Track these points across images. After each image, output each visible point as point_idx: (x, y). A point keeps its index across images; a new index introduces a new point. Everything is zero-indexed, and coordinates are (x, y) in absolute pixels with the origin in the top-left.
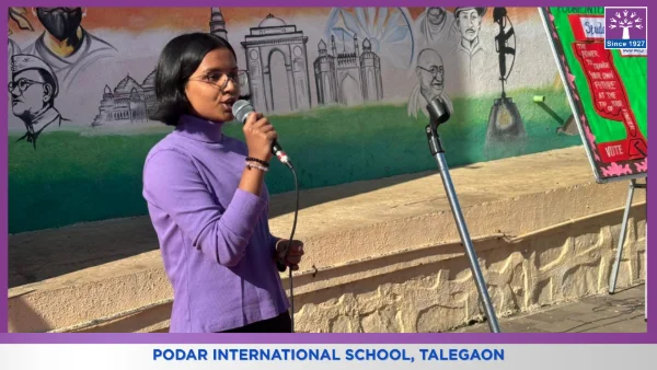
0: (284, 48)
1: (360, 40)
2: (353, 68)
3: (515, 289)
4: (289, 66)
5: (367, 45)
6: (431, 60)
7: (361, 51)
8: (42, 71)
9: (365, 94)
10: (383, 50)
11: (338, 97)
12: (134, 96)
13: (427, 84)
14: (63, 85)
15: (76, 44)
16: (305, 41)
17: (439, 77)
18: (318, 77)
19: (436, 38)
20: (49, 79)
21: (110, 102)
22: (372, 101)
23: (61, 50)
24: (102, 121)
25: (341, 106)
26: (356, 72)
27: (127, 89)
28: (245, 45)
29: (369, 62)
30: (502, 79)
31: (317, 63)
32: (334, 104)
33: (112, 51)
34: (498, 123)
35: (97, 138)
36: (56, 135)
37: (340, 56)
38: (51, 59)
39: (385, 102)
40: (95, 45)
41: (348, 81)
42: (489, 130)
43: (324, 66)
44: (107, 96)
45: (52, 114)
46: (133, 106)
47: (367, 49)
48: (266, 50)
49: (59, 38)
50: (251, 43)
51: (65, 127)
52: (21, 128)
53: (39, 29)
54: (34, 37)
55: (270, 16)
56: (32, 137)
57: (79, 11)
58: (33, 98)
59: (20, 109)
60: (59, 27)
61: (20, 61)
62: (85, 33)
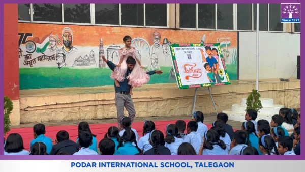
0: (116, 51)
6: (155, 56)
8: (63, 54)
10: (142, 53)
12: (81, 61)
13: (153, 62)
14: (67, 57)
15: (70, 49)
17: (157, 61)
19: (156, 51)
20: (64, 56)
21: (76, 62)
23: (67, 50)
24: (74, 66)
27: (80, 59)
28: (107, 51)
34: (173, 74)
35: (73, 69)
36: (64, 68)
38: (65, 51)
40: (74, 49)
42: (170, 75)
44: (76, 60)
45: (64, 63)
46: (81, 63)
48: (112, 52)
49: (67, 47)
50: (109, 50)
51: (67, 66)
52: (57, 66)
53: (63, 45)
54: (62, 47)
55: (114, 44)
56: (59, 68)
57: (71, 42)
58: (60, 60)
59: (58, 62)
60: (67, 45)
61: (58, 52)
62: (72, 46)
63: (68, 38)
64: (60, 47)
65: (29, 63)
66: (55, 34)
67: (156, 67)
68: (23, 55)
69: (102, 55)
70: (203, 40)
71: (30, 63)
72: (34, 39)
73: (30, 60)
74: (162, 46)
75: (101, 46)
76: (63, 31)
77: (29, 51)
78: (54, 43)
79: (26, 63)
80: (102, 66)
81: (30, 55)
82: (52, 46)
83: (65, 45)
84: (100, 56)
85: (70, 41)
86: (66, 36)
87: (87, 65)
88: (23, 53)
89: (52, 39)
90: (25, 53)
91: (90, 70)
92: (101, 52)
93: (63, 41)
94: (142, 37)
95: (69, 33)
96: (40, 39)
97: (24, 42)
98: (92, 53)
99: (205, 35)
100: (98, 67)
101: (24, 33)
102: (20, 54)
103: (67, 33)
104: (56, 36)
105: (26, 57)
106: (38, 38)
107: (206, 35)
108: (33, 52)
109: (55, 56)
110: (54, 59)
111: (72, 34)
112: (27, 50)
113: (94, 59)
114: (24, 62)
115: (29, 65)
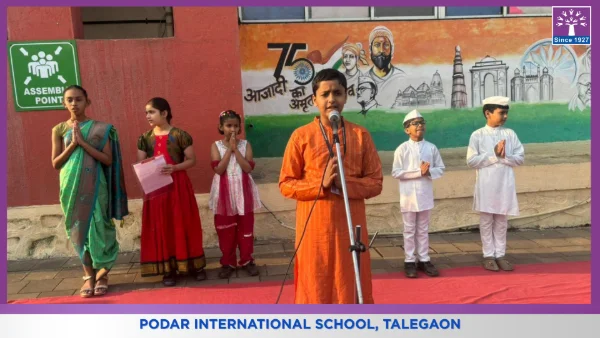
0: (494, 72)
1: (541, 68)
2: (536, 83)
4: (496, 82)
5: (545, 70)
6: (587, 79)
7: (541, 74)
8: (371, 84)
9: (541, 97)
10: (555, 74)
11: (524, 97)
12: (412, 95)
13: (583, 92)
14: (380, 89)
15: (387, 71)
16: (507, 69)
18: (513, 88)
20: (374, 87)
21: (400, 98)
22: (546, 100)
23: (380, 74)
24: (396, 106)
25: (525, 103)
26: (537, 85)
27: (409, 92)
28: (472, 71)
29: (546, 79)
31: (513, 80)
32: (521, 102)
33: (404, 75)
35: (393, 114)
36: (375, 112)
37: (528, 77)
38: (375, 78)
39: (554, 101)
40: (396, 71)
41: (532, 89)
43: (517, 82)
44: (399, 95)
45: (374, 102)
46: (411, 100)
47: (545, 73)
48: (483, 74)
49: (380, 69)
50: (475, 70)
51: (379, 108)
52: (360, 108)
53: (372, 65)
54: (369, 68)
55: (488, 56)
56: (364, 112)
57: (390, 56)
58: (366, 95)
59: (360, 100)
60: (380, 63)
61: (362, 79)
62: (392, 66)
63: (384, 48)
64: (365, 70)
65: (302, 105)
66: (354, 41)
68: (288, 90)
69: (459, 81)
71: (304, 104)
72: (310, 55)
73: (303, 98)
75: (457, 61)
76: (372, 35)
77: (300, 80)
78: (353, 61)
79: (295, 105)
80: (458, 104)
81: (303, 88)
82: (349, 67)
83: (377, 66)
84: (454, 85)
85: (388, 54)
86: (378, 45)
87: (424, 103)
88: (287, 85)
89: (348, 53)
90: (291, 85)
91: (431, 114)
92: (457, 76)
93: (372, 55)
95: (385, 37)
96: (324, 53)
97: (289, 63)
98: (437, 80)
100: (448, 106)
101: (288, 45)
102: (282, 88)
103: (382, 39)
104: (358, 46)
105: (295, 92)
106: (318, 53)
108: (307, 83)
109: (355, 88)
110: (353, 94)
111: (391, 39)
112: (295, 78)
113: (441, 91)
114: (291, 103)
115: (301, 108)
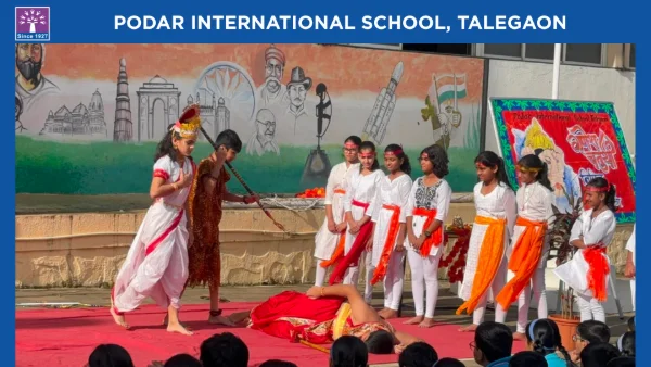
0: (164, 98)
1: (217, 98)
2: (211, 116)
3: (296, 269)
4: (166, 110)
5: (221, 101)
6: (266, 117)
7: (217, 105)
8: (15, 98)
10: (232, 107)
12: (66, 119)
13: (262, 133)
14: (26, 107)
15: (36, 83)
16: (179, 95)
17: (271, 130)
19: (272, 102)
20: (19, 103)
21: (51, 121)
23: (27, 86)
24: (45, 132)
26: (213, 118)
27: (63, 114)
28: (138, 93)
29: (221, 113)
30: (319, 136)
33: (56, 90)
34: (312, 167)
35: (41, 142)
38: (21, 91)
41: (206, 124)
42: (305, 171)
44: (50, 117)
45: (17, 124)
47: (221, 105)
48: (152, 98)
49: (27, 79)
50: (143, 93)
55: (157, 76)
57: (40, 63)
60: (28, 72)
62: (41, 77)
63: (33, 52)
67: (269, 148)
69: (124, 105)
70: (396, 78)
74: (289, 88)
75: (122, 79)
80: (121, 135)
83: (23, 75)
84: (118, 110)
85: (37, 60)
86: (27, 47)
87: (81, 131)
92: (121, 98)
93: (18, 59)
94: (234, 60)
98: (97, 101)
99: (401, 63)
100: (110, 138)
107: (404, 66)
113: (102, 117)
